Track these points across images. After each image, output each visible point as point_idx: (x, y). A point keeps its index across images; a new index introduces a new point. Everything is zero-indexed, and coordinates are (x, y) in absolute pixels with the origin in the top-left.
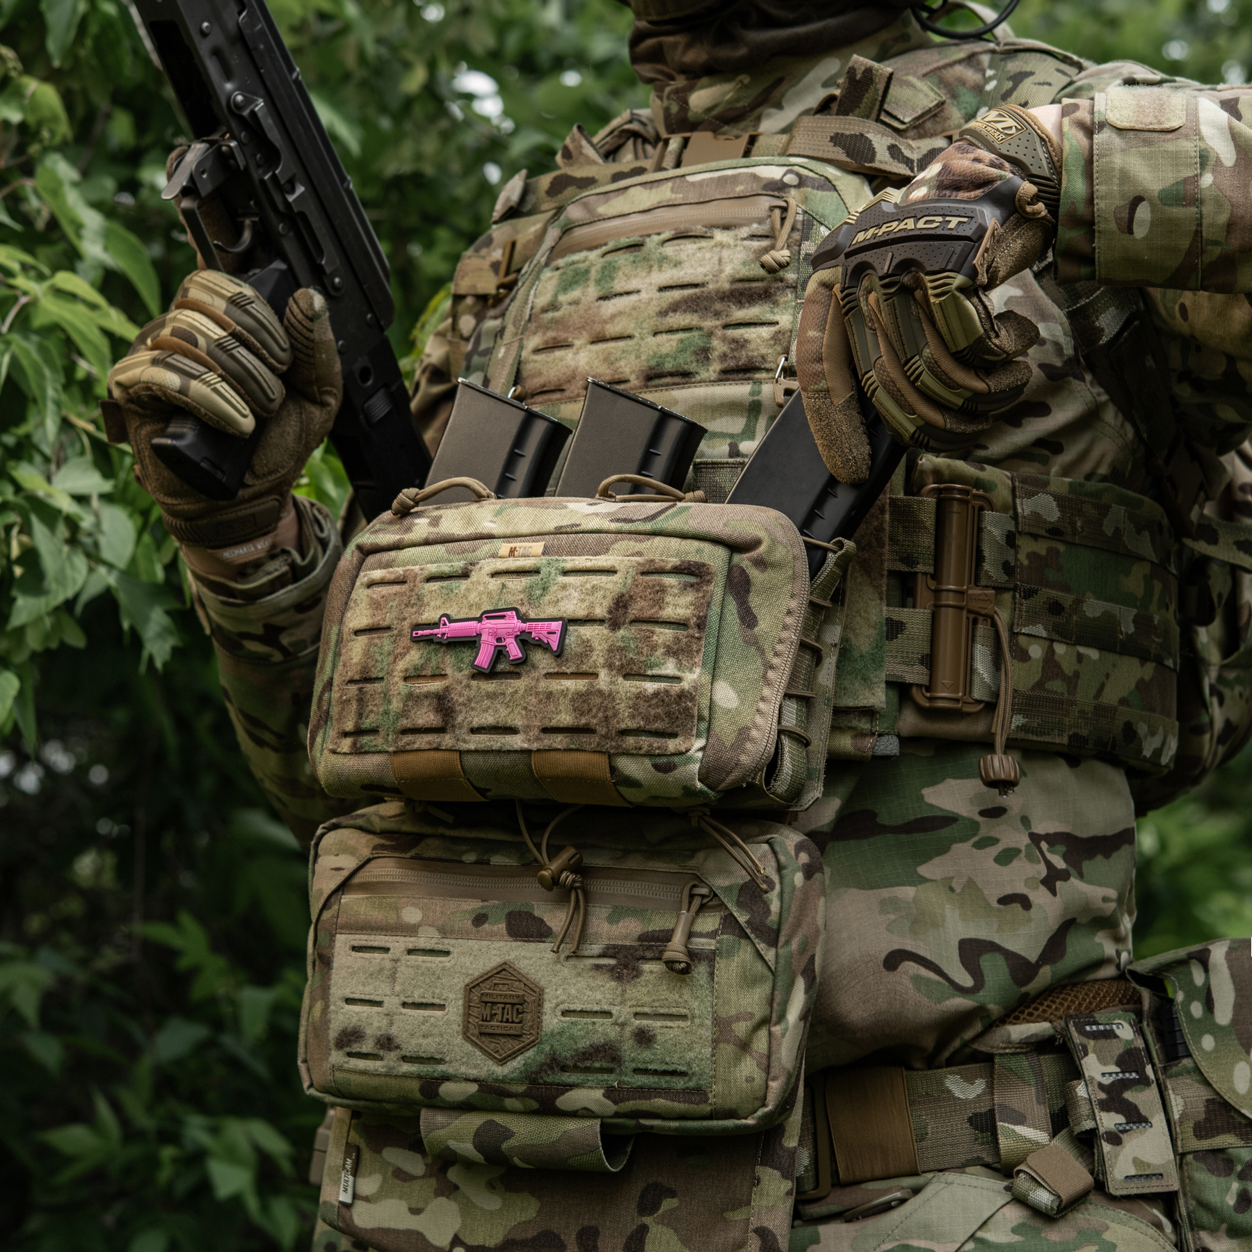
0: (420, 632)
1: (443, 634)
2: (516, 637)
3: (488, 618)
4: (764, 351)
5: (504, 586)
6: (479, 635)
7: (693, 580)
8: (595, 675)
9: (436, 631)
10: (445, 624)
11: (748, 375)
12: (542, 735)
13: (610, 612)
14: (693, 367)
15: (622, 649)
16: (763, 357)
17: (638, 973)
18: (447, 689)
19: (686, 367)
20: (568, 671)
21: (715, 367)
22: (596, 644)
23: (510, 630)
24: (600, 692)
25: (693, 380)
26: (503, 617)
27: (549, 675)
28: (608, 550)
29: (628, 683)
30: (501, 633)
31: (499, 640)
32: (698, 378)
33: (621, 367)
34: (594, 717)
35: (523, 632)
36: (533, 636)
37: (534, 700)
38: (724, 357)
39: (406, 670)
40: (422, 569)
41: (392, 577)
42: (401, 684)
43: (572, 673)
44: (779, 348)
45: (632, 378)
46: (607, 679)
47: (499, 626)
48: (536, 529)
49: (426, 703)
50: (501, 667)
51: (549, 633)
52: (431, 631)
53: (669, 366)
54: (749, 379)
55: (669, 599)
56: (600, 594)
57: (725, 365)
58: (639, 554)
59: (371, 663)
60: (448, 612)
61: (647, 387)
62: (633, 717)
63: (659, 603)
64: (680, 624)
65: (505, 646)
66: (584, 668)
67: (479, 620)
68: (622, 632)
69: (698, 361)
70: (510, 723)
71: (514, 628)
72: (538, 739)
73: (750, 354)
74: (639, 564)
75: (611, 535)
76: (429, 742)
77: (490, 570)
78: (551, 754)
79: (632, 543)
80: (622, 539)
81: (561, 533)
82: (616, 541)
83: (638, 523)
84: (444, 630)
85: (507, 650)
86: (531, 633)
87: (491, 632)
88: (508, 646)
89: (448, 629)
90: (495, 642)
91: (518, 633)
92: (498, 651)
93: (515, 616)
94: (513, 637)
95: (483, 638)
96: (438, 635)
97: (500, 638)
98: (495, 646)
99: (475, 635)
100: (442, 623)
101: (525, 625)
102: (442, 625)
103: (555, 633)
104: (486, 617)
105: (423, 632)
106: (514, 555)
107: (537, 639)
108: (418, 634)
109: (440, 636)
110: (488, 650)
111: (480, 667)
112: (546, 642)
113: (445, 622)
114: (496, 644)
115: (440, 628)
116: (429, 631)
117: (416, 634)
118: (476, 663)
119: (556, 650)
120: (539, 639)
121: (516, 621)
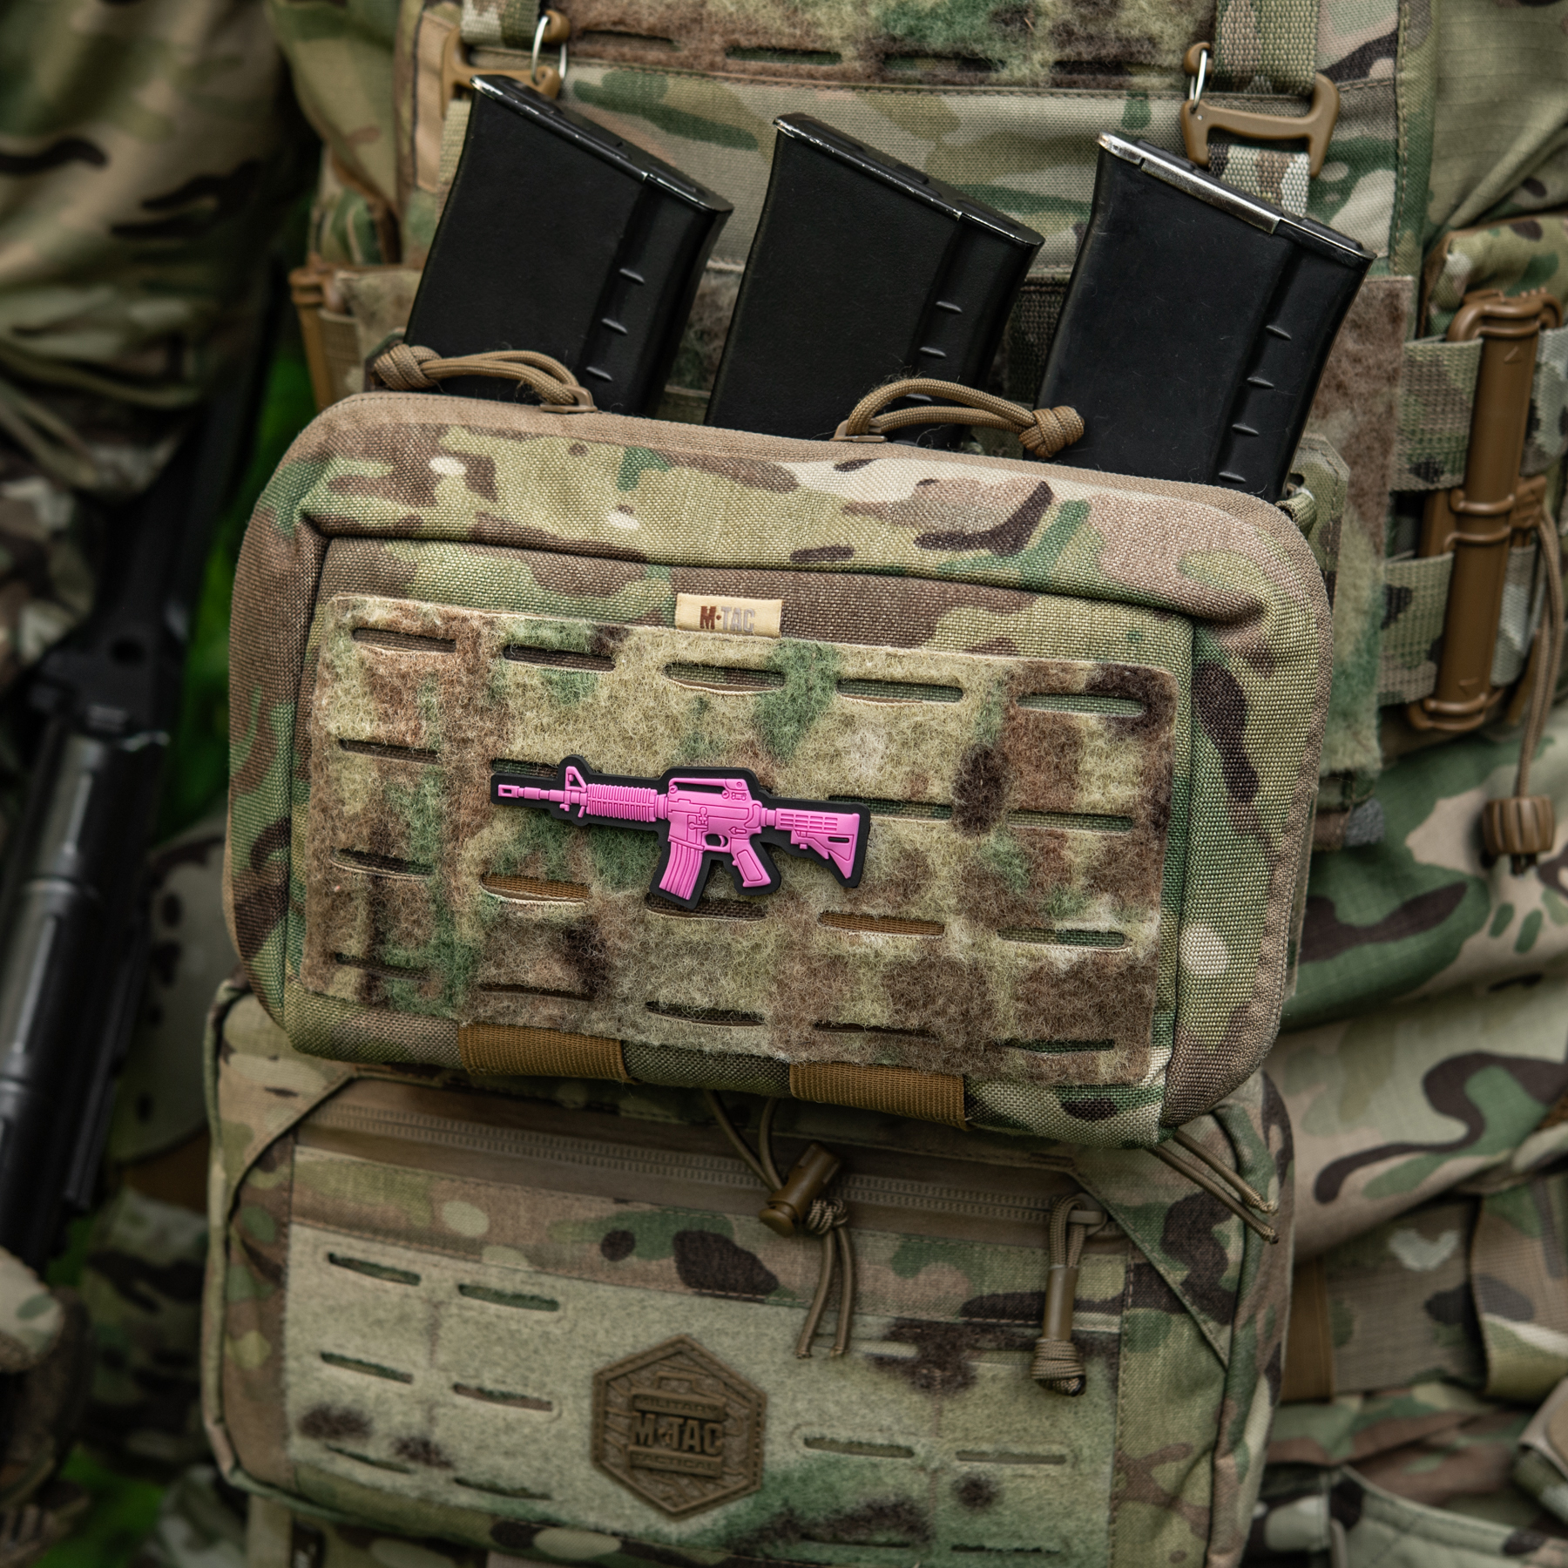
0: (516, 790)
1: (575, 806)
2: (753, 838)
3: (681, 786)
4: (1155, 27)
5: (704, 705)
6: (664, 823)
7: (1133, 712)
8: (940, 928)
9: (555, 794)
10: (575, 782)
11: (1116, 80)
12: (818, 1036)
13: (961, 790)
14: (996, 50)
15: (999, 879)
16: (1151, 40)
17: (965, 1380)
18: (590, 921)
19: (978, 48)
20: (873, 912)
21: (1044, 55)
22: (934, 860)
23: (739, 825)
24: (953, 966)
25: (994, 76)
26: (718, 789)
27: (827, 917)
28: (930, 632)
29: (1012, 948)
30: (716, 826)
31: (712, 838)
32: (1005, 74)
33: (817, 24)
34: (941, 1013)
35: (768, 829)
36: (794, 839)
37: (798, 968)
38: (1065, 34)
39: (486, 862)
40: (490, 623)
41: (417, 624)
42: (478, 889)
43: (885, 918)
44: (1188, 23)
45: (848, 52)
46: (967, 941)
47: (710, 809)
49: (542, 942)
50: (718, 892)
51: (831, 839)
52: (544, 793)
53: (938, 39)
54: (1120, 87)
55: (1089, 763)
56: (932, 746)
57: (1069, 52)
58: (1002, 645)
59: (394, 827)
60: (579, 752)
61: (884, 80)
62: (1025, 1017)
63: (1069, 776)
64: (1118, 819)
65: (729, 856)
66: (915, 912)
67: (660, 784)
68: (990, 840)
69: (1004, 38)
70: (743, 1005)
71: (749, 818)
72: (808, 1044)
73: (1124, 31)
74: (1012, 677)
75: (929, 585)
76: (550, 1018)
77: (661, 655)
78: (836, 1070)
79: (982, 613)
80: (959, 602)
81: (808, 570)
82: (946, 606)
83: (985, 552)
84: (575, 795)
85: (734, 863)
86: (789, 832)
87: (692, 818)
88: (735, 856)
89: (584, 796)
90: (704, 843)
91: (759, 830)
92: (714, 864)
93: (747, 792)
94: (747, 836)
95: (676, 830)
96: (562, 806)
97: (717, 836)
98: (706, 853)
99: (653, 819)
100: (569, 778)
101: (771, 812)
102: (567, 783)
103: (847, 840)
104: (676, 783)
105: (521, 790)
106: (713, 627)
107: (803, 846)
108: (509, 791)
109: (567, 808)
110: (688, 859)
111: (673, 891)
112: (827, 857)
113: (574, 776)
114: (708, 847)
115: (563, 788)
116: (537, 790)
117: (506, 791)
118: (662, 885)
119: (847, 873)
120: (809, 847)
121: (750, 802)
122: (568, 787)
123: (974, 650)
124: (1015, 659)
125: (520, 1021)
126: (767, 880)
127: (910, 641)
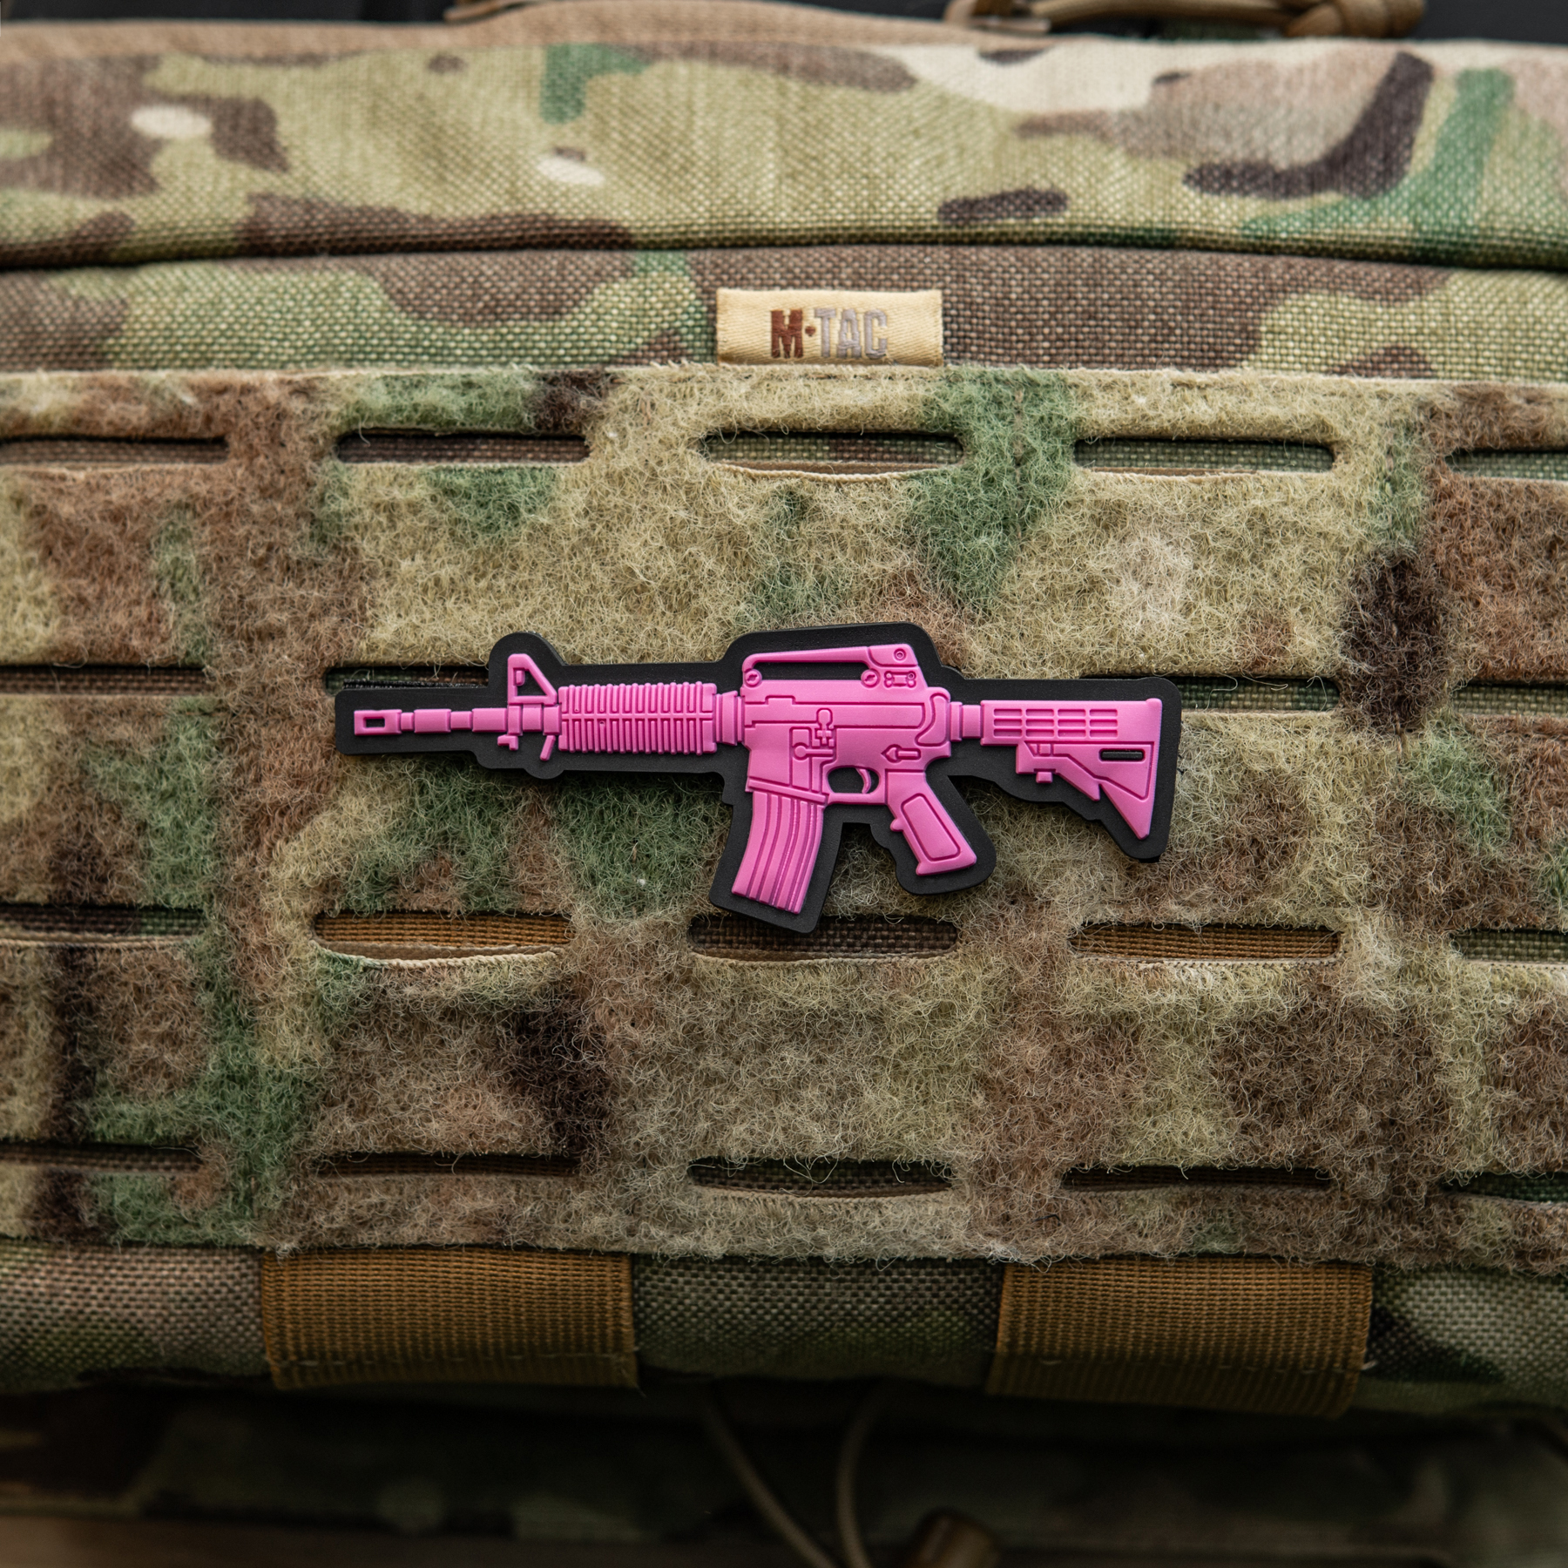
0: (395, 718)
1: (532, 736)
2: (934, 768)
3: (771, 670)
5: (799, 507)
6: (738, 751)
8: (1327, 938)
9: (486, 716)
12: (1072, 1200)
13: (1358, 643)
15: (1446, 821)
18: (568, 990)
20: (1192, 917)
22: (1317, 791)
23: (906, 737)
24: (1363, 1017)
26: (853, 669)
27: (1095, 935)
29: (1481, 973)
30: (852, 748)
31: (844, 776)
34: (1334, 1126)
35: (966, 743)
36: (1025, 760)
37: (1032, 1052)
39: (329, 886)
40: (305, 391)
41: (137, 415)
42: (310, 949)
43: (1213, 928)
46: (1393, 961)
47: (842, 714)
48: (842, 212)
49: (459, 1045)
50: (859, 896)
51: (1105, 755)
52: (461, 717)
56: (1289, 557)
59: (109, 837)
62: (1511, 1122)
65: (883, 809)
66: (1283, 908)
68: (1432, 743)
70: (914, 1146)
71: (922, 727)
72: (1051, 1219)
74: (1434, 414)
75: (1230, 260)
76: (478, 1220)
77: (697, 414)
78: (1107, 1277)
79: (1348, 304)
80: (1299, 286)
81: (977, 241)
82: (1274, 293)
83: (1328, 198)
84: (532, 715)
85: (895, 825)
86: (1012, 748)
87: (801, 735)
88: (895, 808)
89: (553, 712)
90: (826, 788)
91: (945, 749)
92: (849, 830)
93: (917, 669)
94: (920, 764)
95: (765, 763)
96: (502, 739)
97: (852, 769)
98: (832, 808)
99: (711, 746)
100: (514, 678)
101: (972, 710)
102: (512, 689)
103: (1137, 756)
104: (758, 665)
105: (407, 716)
106: (799, 352)
107: (1045, 776)
108: (380, 721)
109: (513, 742)
110: (794, 824)
111: (764, 897)
112: (1096, 795)
113: (527, 672)
114: (836, 796)
115: (502, 702)
116: (445, 711)
117: (370, 721)
118: (739, 885)
119: (1143, 827)
120: (1057, 776)
121: (924, 691)
122: (513, 697)
123: (1343, 371)
124: (1433, 381)
125: (408, 1233)
126: (968, 855)
127: (1213, 358)
